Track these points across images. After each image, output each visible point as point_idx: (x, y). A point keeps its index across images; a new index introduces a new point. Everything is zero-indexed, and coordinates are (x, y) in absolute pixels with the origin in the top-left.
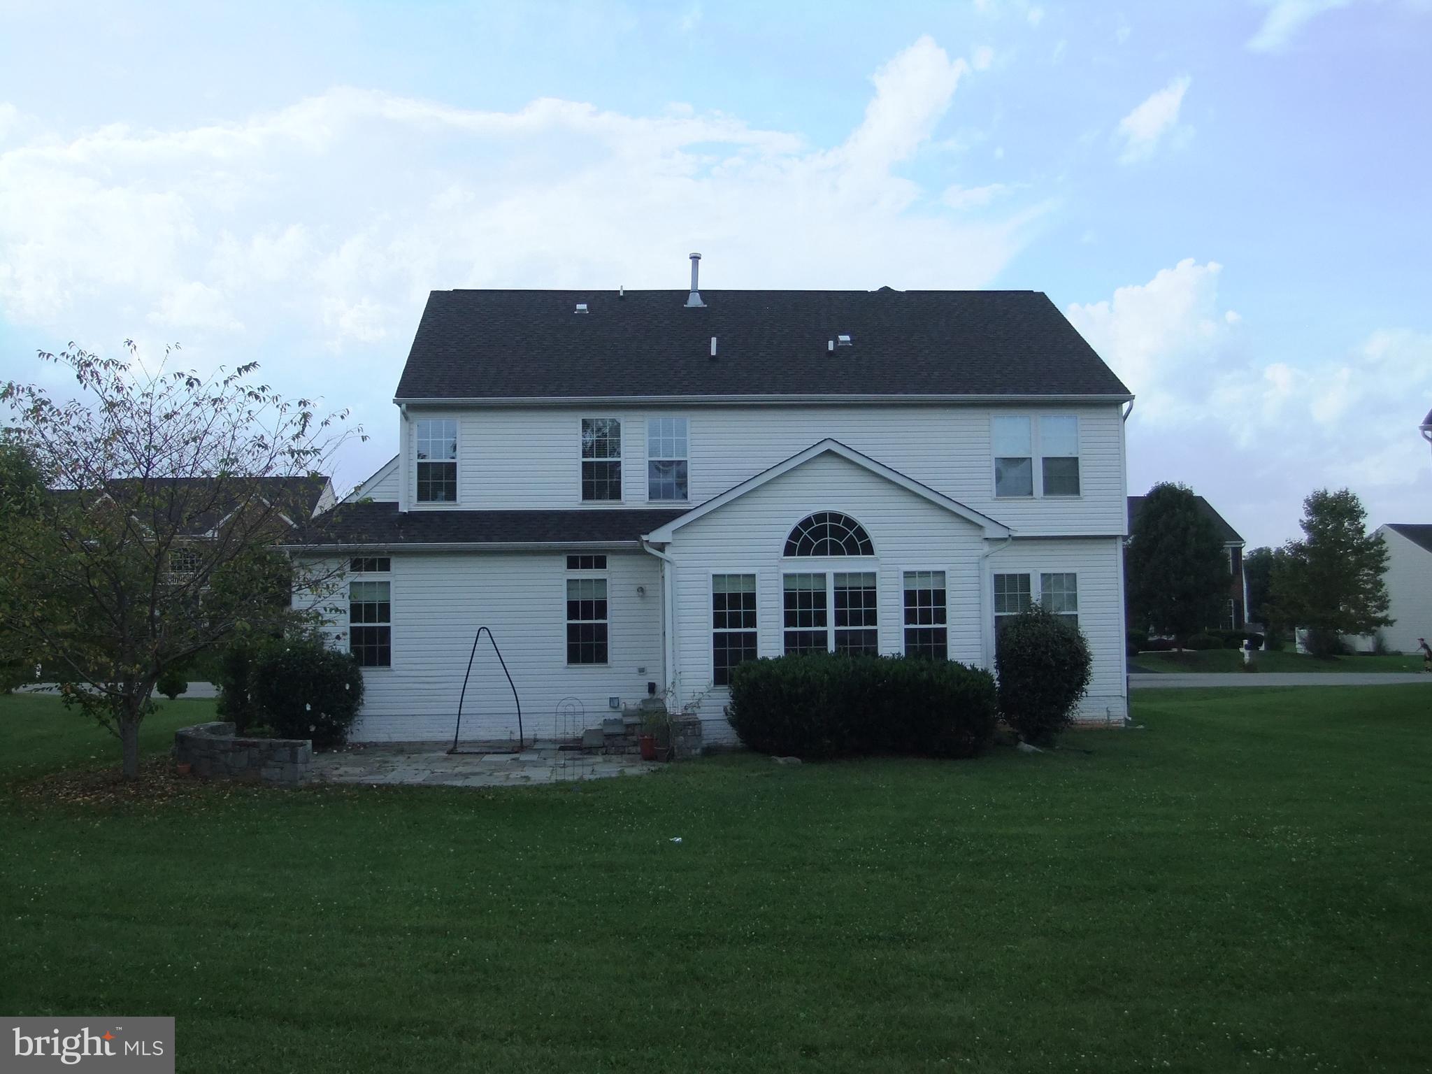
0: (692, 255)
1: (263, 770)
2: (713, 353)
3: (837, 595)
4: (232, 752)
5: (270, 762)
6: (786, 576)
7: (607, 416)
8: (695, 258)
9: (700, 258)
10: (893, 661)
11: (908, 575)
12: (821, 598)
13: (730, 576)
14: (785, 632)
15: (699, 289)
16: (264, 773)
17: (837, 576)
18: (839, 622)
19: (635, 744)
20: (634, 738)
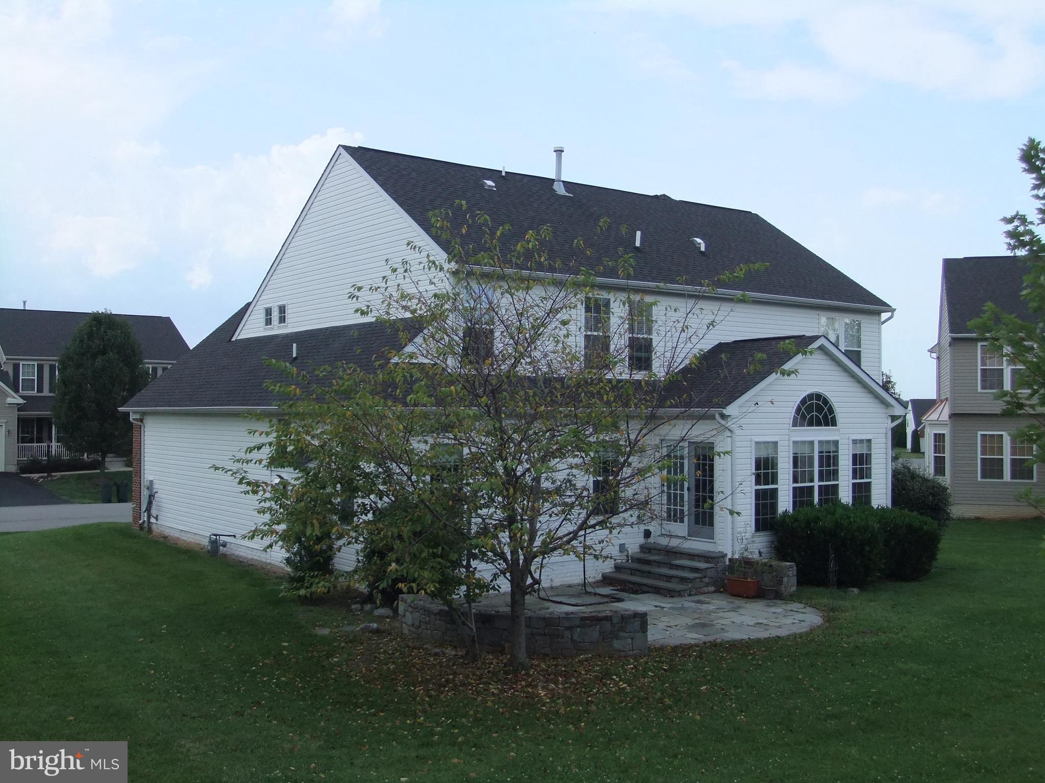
0: (556, 149)
1: (615, 641)
2: (638, 244)
3: (821, 458)
4: (580, 627)
5: (622, 634)
6: (794, 442)
7: (604, 295)
8: (559, 152)
9: (563, 151)
10: (883, 510)
11: (855, 442)
12: (811, 458)
13: (764, 442)
14: (793, 488)
15: (562, 179)
16: (617, 644)
17: (821, 443)
18: (821, 479)
19: (707, 585)
20: (707, 580)
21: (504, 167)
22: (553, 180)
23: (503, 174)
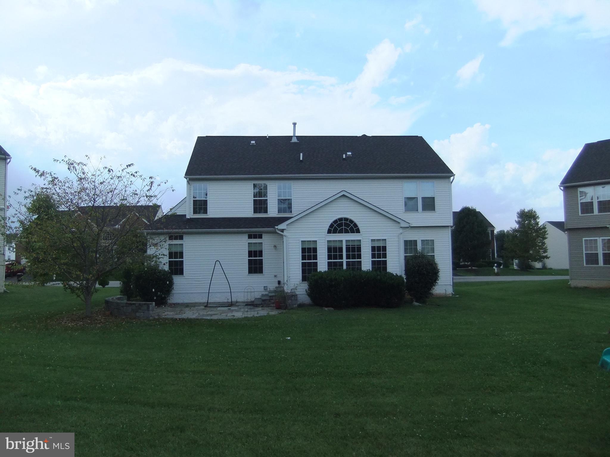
0: (293, 123)
1: (137, 313)
2: (301, 159)
3: (348, 248)
4: (126, 307)
5: (139, 311)
6: (329, 241)
7: (262, 182)
8: (295, 124)
9: (296, 124)
10: (367, 272)
11: (373, 240)
12: (341, 249)
13: (308, 241)
14: (328, 262)
15: (296, 135)
17: (347, 241)
18: (347, 258)
19: (273, 303)
20: (273, 301)
21: (268, 135)
22: (292, 136)
23: (267, 137)
